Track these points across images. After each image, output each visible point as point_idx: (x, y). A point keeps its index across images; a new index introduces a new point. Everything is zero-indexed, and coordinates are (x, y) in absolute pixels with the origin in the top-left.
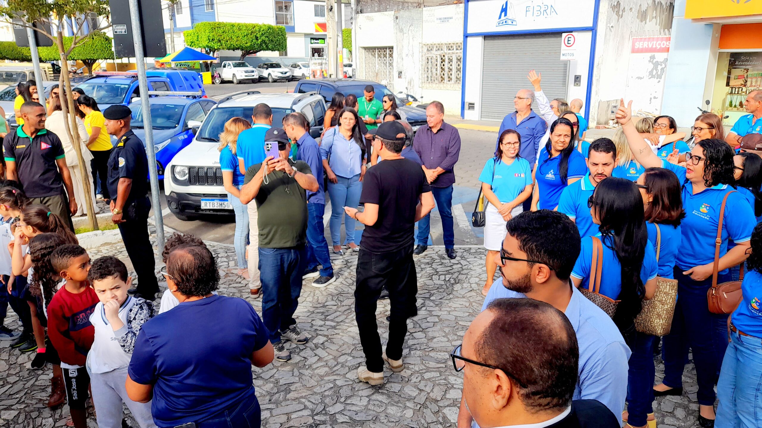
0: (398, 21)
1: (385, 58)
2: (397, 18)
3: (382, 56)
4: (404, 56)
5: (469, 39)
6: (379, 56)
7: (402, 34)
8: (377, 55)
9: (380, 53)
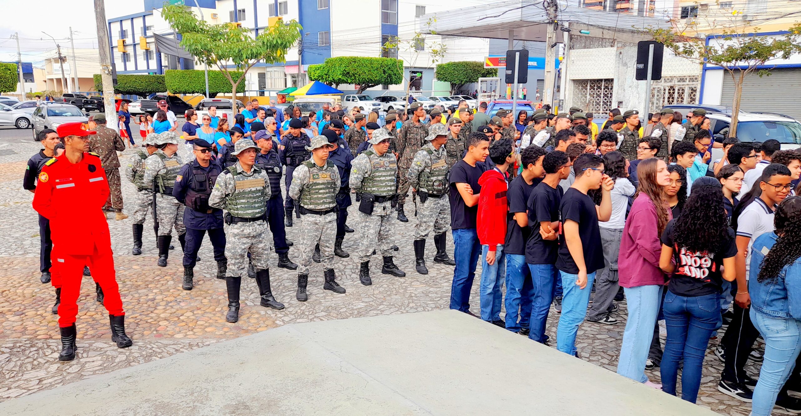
0: (621, 56)
1: (599, 90)
2: (621, 53)
3: (596, 88)
4: (626, 87)
5: (708, 73)
6: (592, 87)
7: (625, 68)
8: (589, 87)
9: (593, 85)
